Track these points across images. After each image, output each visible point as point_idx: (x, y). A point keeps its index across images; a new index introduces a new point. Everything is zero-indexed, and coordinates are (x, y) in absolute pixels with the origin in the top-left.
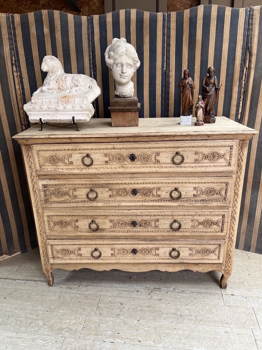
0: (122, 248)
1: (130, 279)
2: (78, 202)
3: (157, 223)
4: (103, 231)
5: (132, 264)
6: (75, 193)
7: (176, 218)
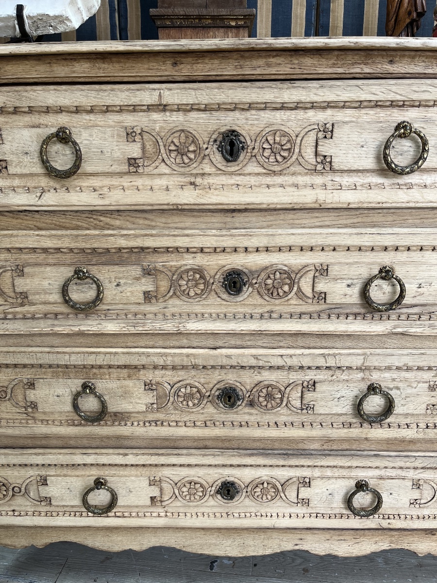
0: (187, 479)
1: (212, 568)
2: (33, 318)
3: (309, 396)
4: (123, 419)
5: (219, 530)
6: (22, 284)
7: (376, 377)
